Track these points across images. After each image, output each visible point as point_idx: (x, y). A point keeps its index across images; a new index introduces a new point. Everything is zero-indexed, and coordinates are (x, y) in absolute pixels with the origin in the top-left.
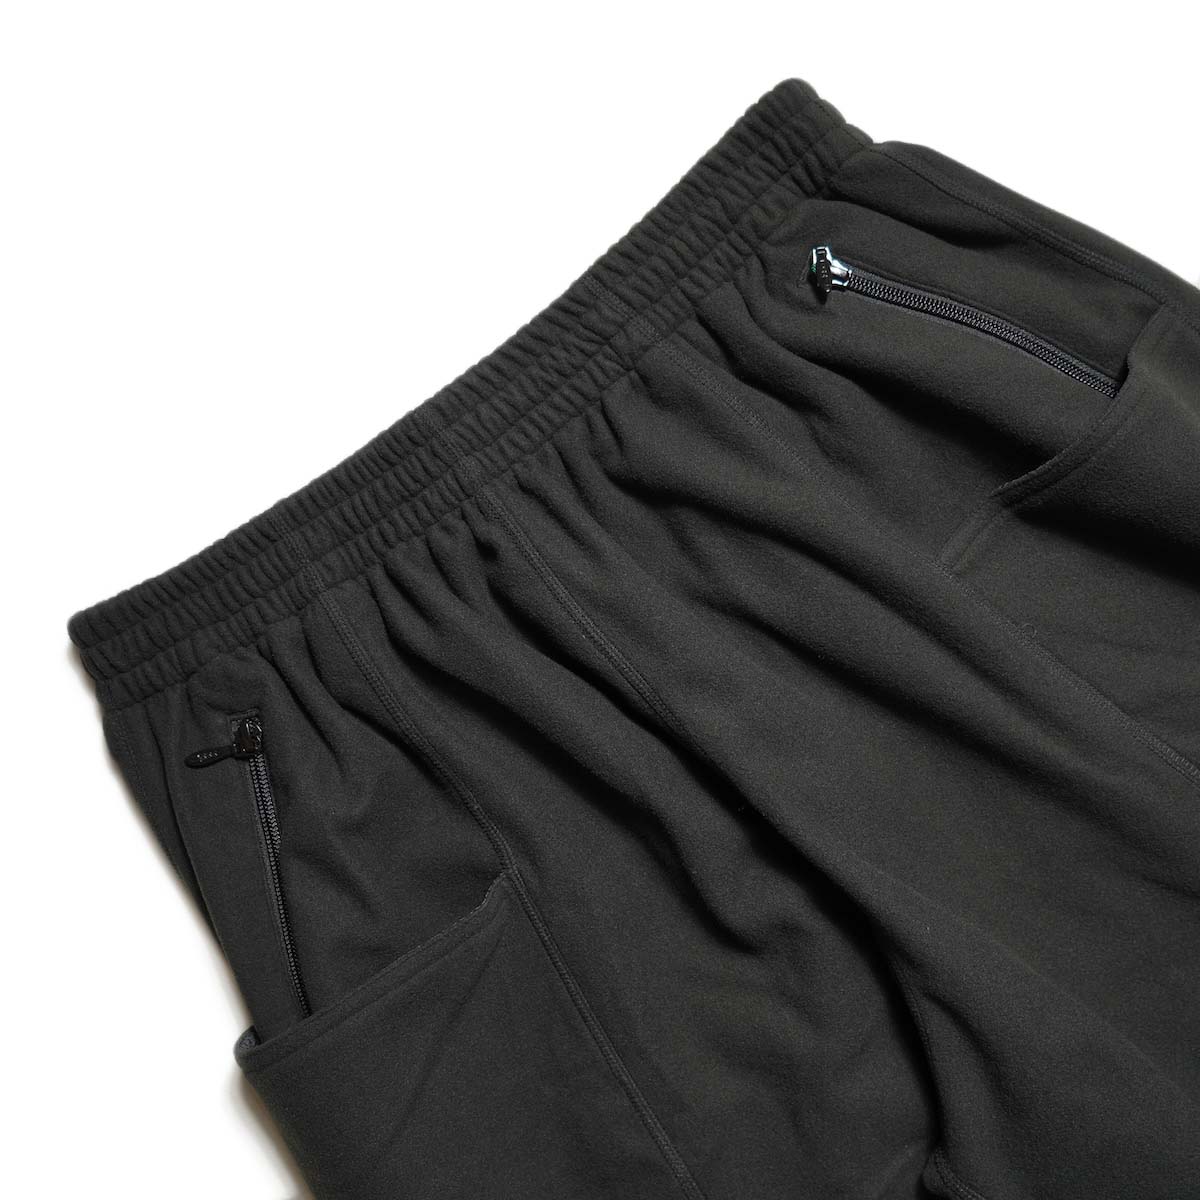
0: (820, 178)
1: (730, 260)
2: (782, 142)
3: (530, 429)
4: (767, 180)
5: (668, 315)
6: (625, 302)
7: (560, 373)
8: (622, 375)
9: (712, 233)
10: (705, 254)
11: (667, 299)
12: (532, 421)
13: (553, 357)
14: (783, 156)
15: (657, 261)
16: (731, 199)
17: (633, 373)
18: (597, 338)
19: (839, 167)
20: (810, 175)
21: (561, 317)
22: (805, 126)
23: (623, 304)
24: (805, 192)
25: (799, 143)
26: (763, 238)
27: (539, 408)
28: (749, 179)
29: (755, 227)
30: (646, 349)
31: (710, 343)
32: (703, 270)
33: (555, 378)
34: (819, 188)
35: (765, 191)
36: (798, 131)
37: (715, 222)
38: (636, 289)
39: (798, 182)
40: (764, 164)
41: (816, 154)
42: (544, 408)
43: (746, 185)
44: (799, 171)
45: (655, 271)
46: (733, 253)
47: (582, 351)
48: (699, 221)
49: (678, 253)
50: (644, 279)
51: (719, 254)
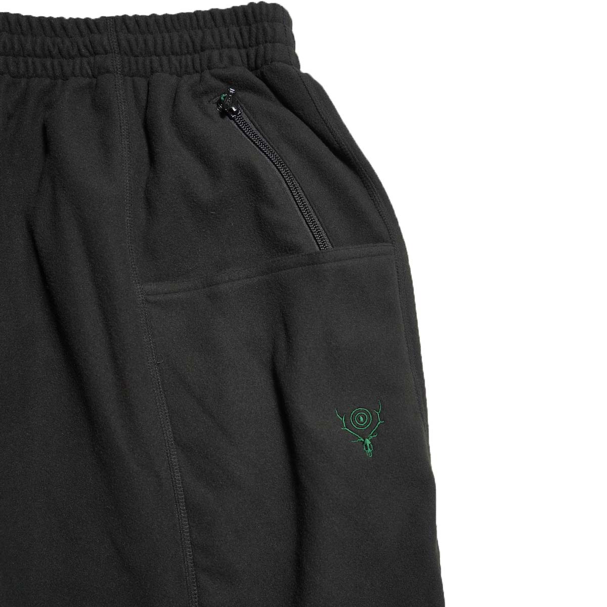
0: (259, 62)
1: (187, 66)
2: (254, 30)
3: (22, 65)
4: (233, 43)
5: (134, 67)
6: (118, 43)
7: (60, 52)
8: (89, 77)
9: (187, 47)
10: (177, 54)
11: (140, 59)
12: (26, 62)
13: (63, 41)
14: (250, 38)
15: (150, 38)
16: (209, 38)
17: (94, 81)
18: (91, 49)
19: (271, 63)
20: (256, 56)
21: (83, 27)
22: (269, 29)
23: (117, 43)
24: (248, 64)
25: (261, 36)
26: (209, 68)
27: (35, 59)
28: (225, 35)
29: (210, 60)
30: (108, 72)
31: (143, 96)
32: (169, 61)
33: (55, 52)
34: (257, 68)
35: (228, 48)
36: (264, 30)
37: (193, 42)
38: (129, 41)
39: (248, 56)
40: (238, 34)
41: (265, 48)
42: (37, 60)
43: (221, 37)
44: (252, 52)
45: (145, 41)
46: (190, 63)
47: (79, 50)
48: (186, 37)
49: (163, 43)
50: (136, 40)
51: (183, 59)
